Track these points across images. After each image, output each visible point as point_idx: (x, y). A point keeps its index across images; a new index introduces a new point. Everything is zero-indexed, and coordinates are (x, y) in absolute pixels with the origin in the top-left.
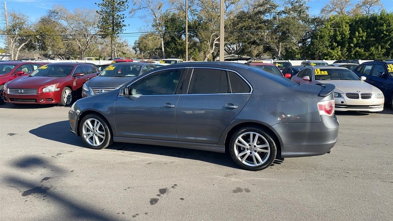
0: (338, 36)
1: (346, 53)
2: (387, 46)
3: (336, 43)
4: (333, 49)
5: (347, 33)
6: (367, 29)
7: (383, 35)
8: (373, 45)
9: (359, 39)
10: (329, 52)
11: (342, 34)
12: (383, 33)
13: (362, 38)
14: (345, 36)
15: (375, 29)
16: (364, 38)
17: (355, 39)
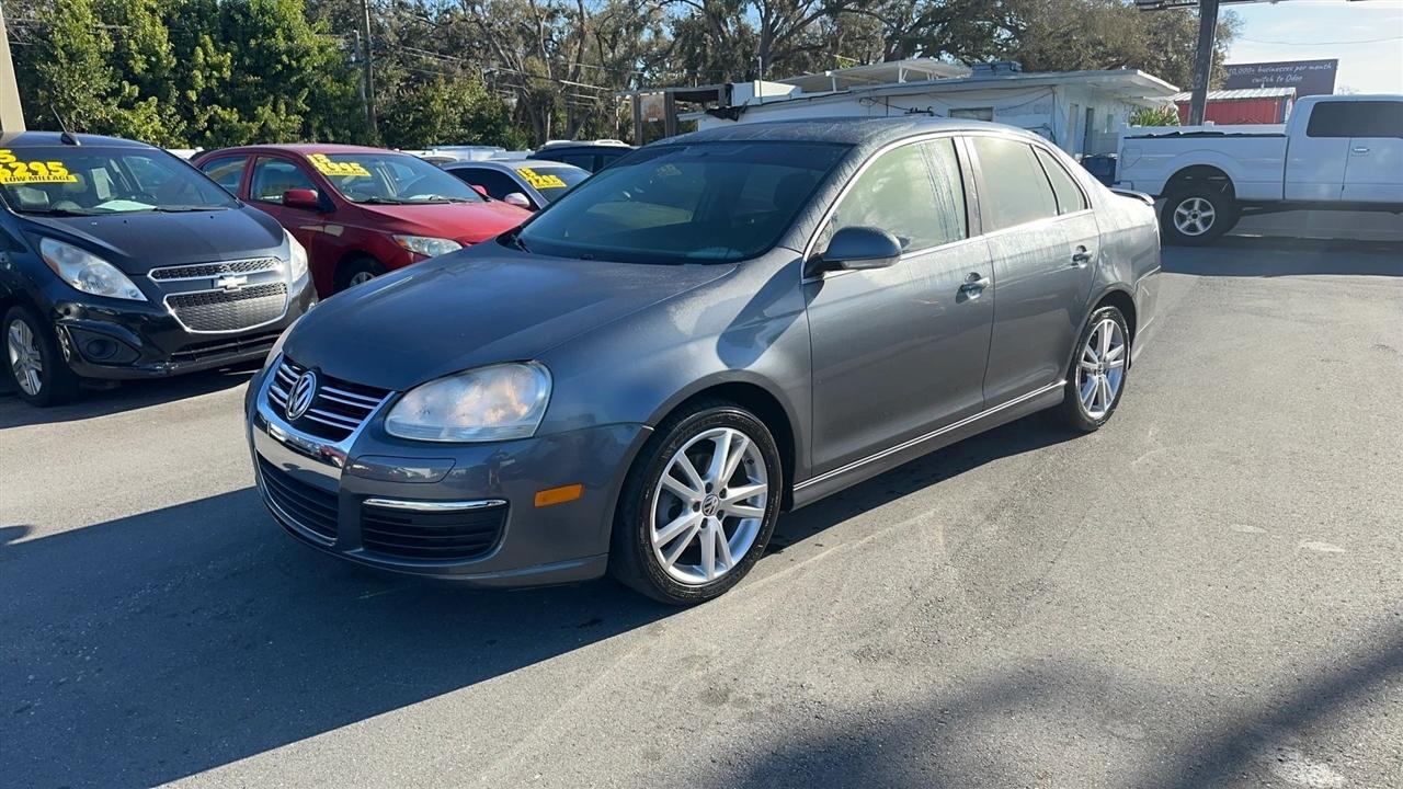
0: (133, 58)
1: (178, 123)
2: (301, 104)
3: (131, 84)
4: (127, 105)
5: (164, 48)
6: (226, 40)
7: (279, 67)
8: (262, 100)
9: (211, 74)
10: (117, 118)
11: (148, 51)
12: (280, 62)
13: (220, 72)
14: (159, 60)
15: (253, 42)
16: (227, 74)
17: (197, 73)
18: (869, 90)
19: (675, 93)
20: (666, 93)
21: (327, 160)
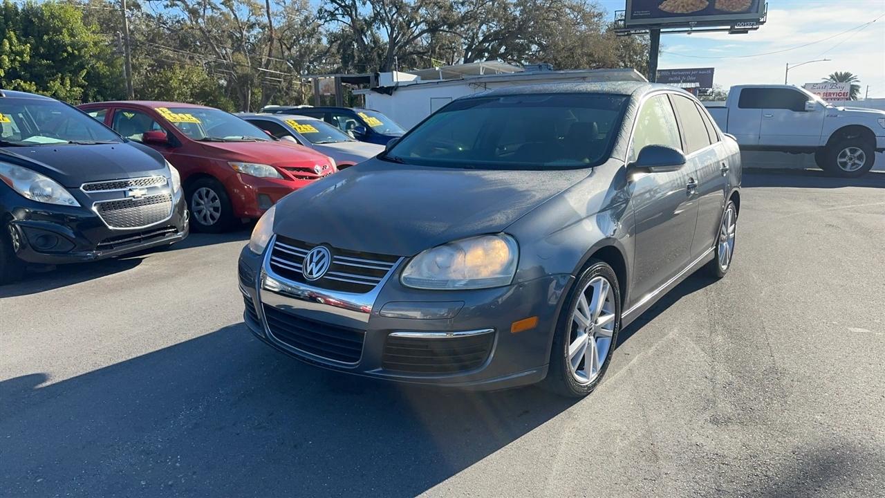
2: (81, 80)
7: (65, 55)
9: (15, 59)
12: (66, 51)
13: (22, 56)
15: (45, 37)
16: (27, 58)
17: (5, 57)
18: (475, 78)
19: (341, 78)
20: (336, 78)
21: (170, 112)
